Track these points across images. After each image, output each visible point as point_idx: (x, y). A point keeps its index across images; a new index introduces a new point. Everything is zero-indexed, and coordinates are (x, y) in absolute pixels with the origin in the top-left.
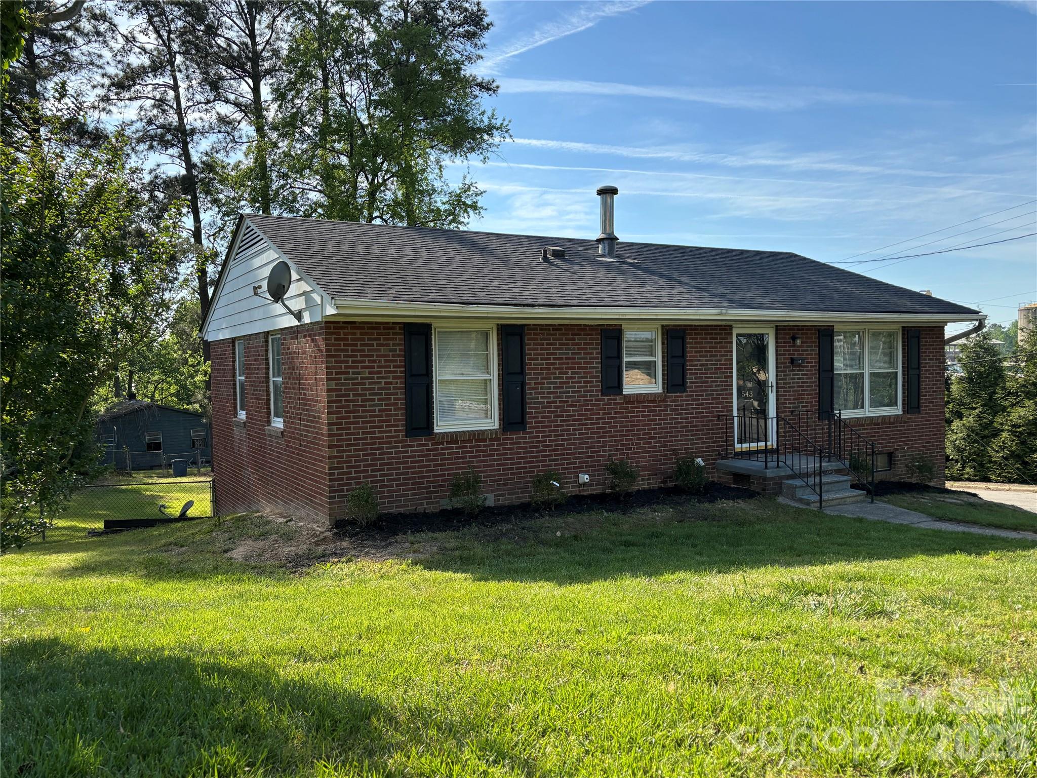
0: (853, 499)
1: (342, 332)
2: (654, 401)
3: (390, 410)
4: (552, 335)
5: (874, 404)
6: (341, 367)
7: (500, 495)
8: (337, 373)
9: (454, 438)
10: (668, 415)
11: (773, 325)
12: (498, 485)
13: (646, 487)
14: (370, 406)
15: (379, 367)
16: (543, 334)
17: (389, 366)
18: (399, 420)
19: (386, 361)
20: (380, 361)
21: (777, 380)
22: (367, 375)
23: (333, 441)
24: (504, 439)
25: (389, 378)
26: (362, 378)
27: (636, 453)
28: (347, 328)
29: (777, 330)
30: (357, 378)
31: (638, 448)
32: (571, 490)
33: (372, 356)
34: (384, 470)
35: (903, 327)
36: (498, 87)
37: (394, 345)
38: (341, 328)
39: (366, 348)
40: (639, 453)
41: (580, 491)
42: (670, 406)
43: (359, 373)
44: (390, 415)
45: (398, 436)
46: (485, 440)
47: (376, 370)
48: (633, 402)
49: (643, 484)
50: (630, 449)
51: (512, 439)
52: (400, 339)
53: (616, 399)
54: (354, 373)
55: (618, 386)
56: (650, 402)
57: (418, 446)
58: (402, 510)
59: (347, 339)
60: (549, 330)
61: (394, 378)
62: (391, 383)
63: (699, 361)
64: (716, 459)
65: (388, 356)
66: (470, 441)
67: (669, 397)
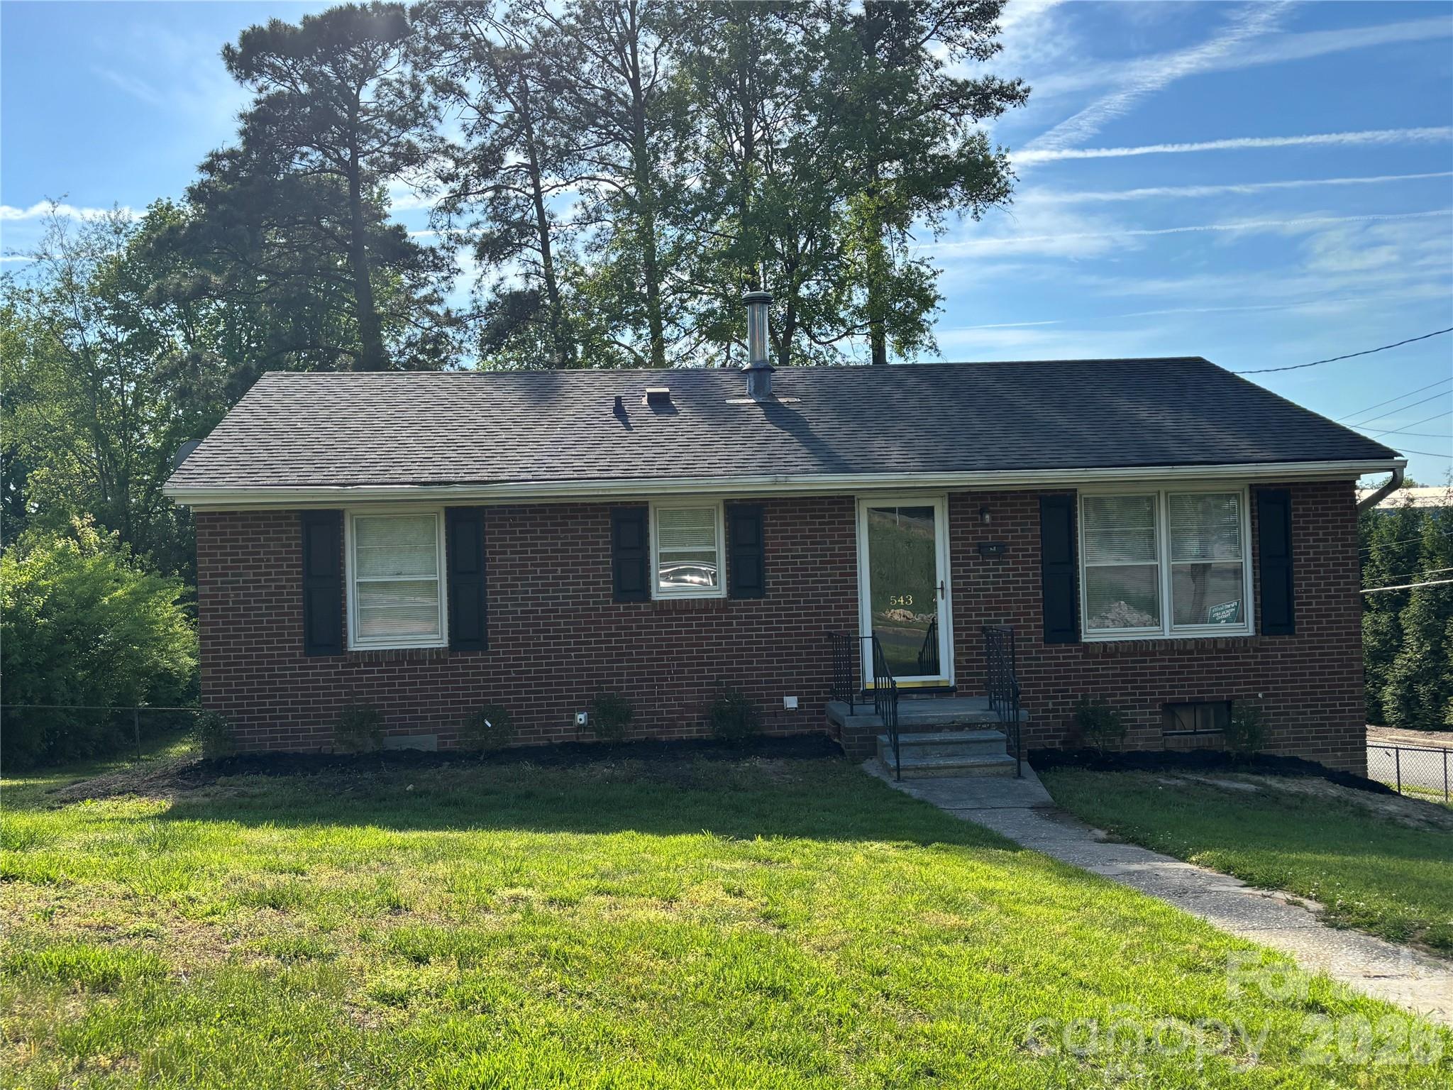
0: (990, 770)
1: (218, 524)
2: (706, 610)
3: (283, 621)
4: (529, 519)
5: (1178, 619)
6: (217, 568)
7: (446, 737)
8: (211, 575)
9: (374, 658)
10: (734, 630)
11: (945, 492)
12: (444, 723)
13: (695, 735)
14: (256, 615)
15: (266, 567)
16: (514, 519)
17: (281, 566)
18: (296, 635)
19: (276, 560)
20: (268, 560)
21: (953, 578)
22: (252, 577)
23: (207, 658)
24: (452, 662)
25: (281, 580)
26: (244, 582)
27: (677, 685)
28: (225, 520)
29: (950, 500)
30: (238, 582)
31: (678, 679)
32: (560, 735)
33: (258, 553)
34: (275, 696)
35: (1251, 486)
36: (1027, 91)
37: (287, 539)
38: (217, 520)
39: (250, 544)
40: (682, 685)
41: (578, 737)
42: (736, 617)
43: (240, 575)
44: (284, 628)
45: (294, 655)
46: (423, 662)
47: (263, 570)
48: (669, 612)
49: (690, 732)
50: (666, 679)
51: (466, 661)
52: (296, 532)
53: (639, 608)
54: (233, 575)
55: (642, 587)
56: (698, 611)
57: (322, 667)
58: (301, 749)
59: (225, 534)
60: (524, 512)
61: (288, 580)
62: (284, 587)
63: (790, 550)
64: (827, 699)
65: (281, 553)
66: (398, 663)
67: (734, 605)
